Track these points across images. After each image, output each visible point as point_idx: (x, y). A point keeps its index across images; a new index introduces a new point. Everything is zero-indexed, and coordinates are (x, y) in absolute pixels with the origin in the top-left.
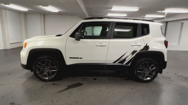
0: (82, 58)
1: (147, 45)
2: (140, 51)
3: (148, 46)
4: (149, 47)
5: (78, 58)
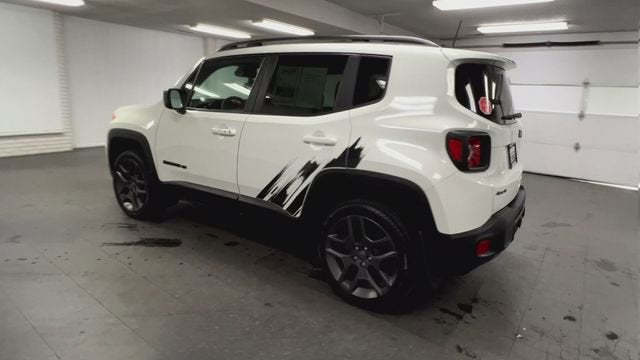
0: (184, 167)
1: (355, 144)
2: (327, 166)
3: (360, 150)
4: (363, 153)
5: (178, 165)
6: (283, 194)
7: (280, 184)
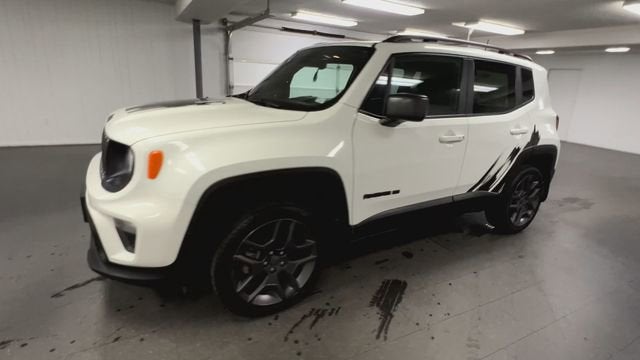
0: (397, 192)
2: (525, 147)
4: (539, 134)
5: (388, 193)
6: (494, 178)
7: (492, 173)
